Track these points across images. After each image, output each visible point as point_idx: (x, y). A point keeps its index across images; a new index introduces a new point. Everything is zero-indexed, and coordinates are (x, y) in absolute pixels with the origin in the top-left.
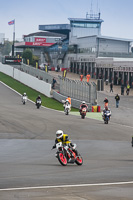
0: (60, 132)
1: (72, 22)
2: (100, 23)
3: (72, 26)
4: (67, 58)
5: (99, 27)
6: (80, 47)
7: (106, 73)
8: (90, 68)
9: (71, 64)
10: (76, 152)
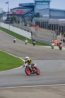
1: (35, 2)
2: (49, 2)
3: (35, 4)
4: (33, 20)
5: (49, 4)
6: (41, 14)
7: (55, 26)
8: (46, 25)
9: (36, 23)
10: (36, 68)
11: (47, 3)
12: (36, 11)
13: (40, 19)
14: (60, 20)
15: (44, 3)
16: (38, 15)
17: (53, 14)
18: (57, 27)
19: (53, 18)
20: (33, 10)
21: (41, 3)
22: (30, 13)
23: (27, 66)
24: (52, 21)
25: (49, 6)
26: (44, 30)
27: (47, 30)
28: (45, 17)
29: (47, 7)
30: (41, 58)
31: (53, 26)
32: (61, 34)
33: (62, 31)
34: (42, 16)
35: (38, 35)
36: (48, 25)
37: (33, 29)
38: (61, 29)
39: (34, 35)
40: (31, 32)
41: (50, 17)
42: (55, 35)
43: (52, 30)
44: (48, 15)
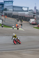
0: (14, 34)
1: (4, 1)
2: (13, 2)
3: (4, 3)
4: (3, 12)
5: (12, 3)
6: (7, 9)
7: (16, 16)
8: (11, 15)
9: (5, 14)
10: (19, 40)
11: (11, 3)
12: (5, 7)
13: (7, 12)
14: (19, 12)
15: (9, 2)
16: (6, 10)
17: (15, 9)
18: (18, 16)
19: (15, 11)
20: (3, 6)
21: (7, 2)
22: (1, 8)
23: (14, 39)
24: (14, 13)
25: (13, 4)
26: (9, 18)
27: (11, 18)
28: (10, 11)
29: (11, 5)
30: (8, 35)
31: (15, 16)
32: (20, 21)
33: (21, 19)
34: (8, 10)
35: (6, 21)
36: (12, 15)
37: (3, 18)
38: (20, 18)
39: (4, 21)
40: (2, 20)
41: (13, 11)
42: (16, 21)
43: (15, 18)
44: (12, 10)
